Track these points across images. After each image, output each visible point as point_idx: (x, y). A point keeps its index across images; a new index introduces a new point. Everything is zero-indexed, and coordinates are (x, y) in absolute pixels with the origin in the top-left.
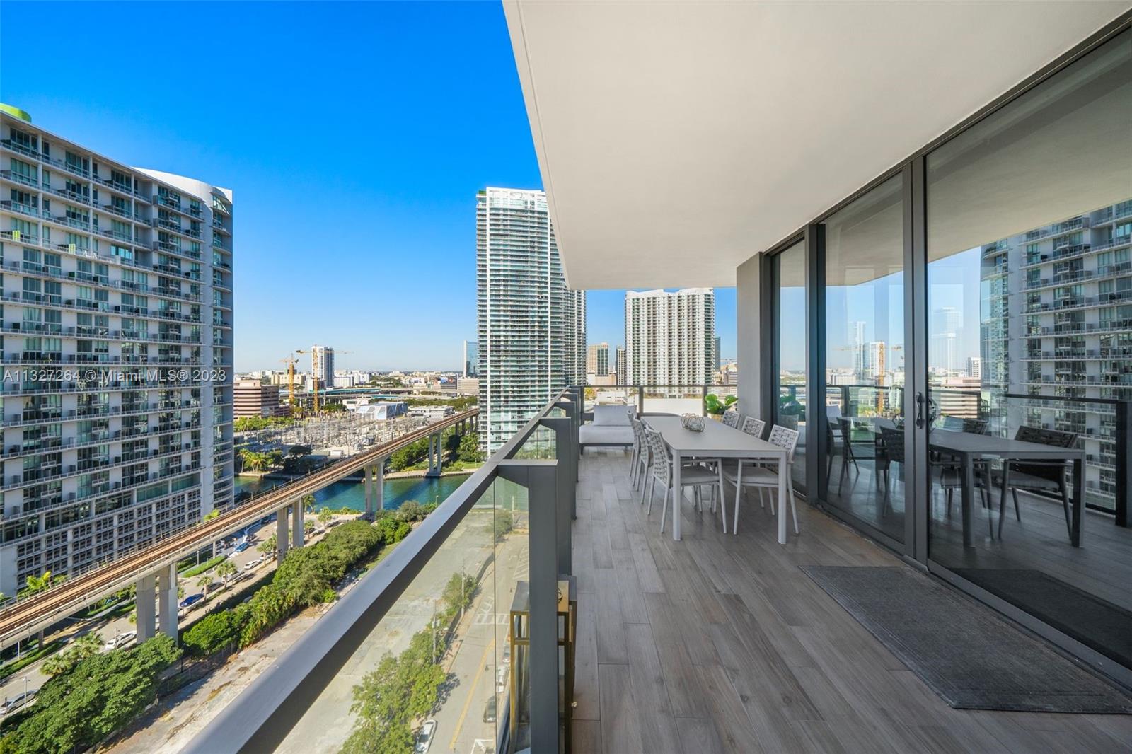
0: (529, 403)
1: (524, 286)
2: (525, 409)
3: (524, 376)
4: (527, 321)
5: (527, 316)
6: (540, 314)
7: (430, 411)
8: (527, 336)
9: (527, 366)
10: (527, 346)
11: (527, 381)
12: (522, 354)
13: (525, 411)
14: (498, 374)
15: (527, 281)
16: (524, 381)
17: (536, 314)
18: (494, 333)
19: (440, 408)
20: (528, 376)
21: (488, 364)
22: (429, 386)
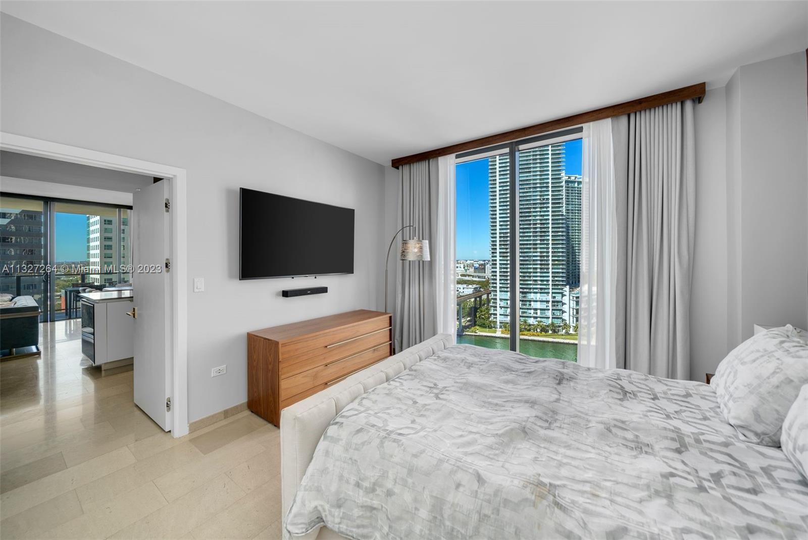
0: (531, 286)
1: (527, 192)
2: (528, 290)
3: (527, 264)
4: (530, 220)
5: (530, 216)
6: (542, 214)
7: (464, 288)
8: (530, 232)
9: (530, 256)
10: (530, 240)
11: (530, 268)
12: (525, 246)
13: (528, 292)
14: (505, 262)
15: (530, 188)
16: (528, 268)
17: (538, 214)
18: (502, 231)
19: (470, 286)
20: (530, 264)
21: (498, 254)
22: (466, 270)
